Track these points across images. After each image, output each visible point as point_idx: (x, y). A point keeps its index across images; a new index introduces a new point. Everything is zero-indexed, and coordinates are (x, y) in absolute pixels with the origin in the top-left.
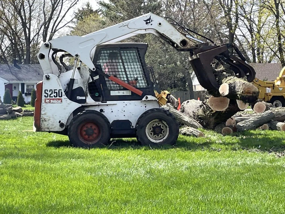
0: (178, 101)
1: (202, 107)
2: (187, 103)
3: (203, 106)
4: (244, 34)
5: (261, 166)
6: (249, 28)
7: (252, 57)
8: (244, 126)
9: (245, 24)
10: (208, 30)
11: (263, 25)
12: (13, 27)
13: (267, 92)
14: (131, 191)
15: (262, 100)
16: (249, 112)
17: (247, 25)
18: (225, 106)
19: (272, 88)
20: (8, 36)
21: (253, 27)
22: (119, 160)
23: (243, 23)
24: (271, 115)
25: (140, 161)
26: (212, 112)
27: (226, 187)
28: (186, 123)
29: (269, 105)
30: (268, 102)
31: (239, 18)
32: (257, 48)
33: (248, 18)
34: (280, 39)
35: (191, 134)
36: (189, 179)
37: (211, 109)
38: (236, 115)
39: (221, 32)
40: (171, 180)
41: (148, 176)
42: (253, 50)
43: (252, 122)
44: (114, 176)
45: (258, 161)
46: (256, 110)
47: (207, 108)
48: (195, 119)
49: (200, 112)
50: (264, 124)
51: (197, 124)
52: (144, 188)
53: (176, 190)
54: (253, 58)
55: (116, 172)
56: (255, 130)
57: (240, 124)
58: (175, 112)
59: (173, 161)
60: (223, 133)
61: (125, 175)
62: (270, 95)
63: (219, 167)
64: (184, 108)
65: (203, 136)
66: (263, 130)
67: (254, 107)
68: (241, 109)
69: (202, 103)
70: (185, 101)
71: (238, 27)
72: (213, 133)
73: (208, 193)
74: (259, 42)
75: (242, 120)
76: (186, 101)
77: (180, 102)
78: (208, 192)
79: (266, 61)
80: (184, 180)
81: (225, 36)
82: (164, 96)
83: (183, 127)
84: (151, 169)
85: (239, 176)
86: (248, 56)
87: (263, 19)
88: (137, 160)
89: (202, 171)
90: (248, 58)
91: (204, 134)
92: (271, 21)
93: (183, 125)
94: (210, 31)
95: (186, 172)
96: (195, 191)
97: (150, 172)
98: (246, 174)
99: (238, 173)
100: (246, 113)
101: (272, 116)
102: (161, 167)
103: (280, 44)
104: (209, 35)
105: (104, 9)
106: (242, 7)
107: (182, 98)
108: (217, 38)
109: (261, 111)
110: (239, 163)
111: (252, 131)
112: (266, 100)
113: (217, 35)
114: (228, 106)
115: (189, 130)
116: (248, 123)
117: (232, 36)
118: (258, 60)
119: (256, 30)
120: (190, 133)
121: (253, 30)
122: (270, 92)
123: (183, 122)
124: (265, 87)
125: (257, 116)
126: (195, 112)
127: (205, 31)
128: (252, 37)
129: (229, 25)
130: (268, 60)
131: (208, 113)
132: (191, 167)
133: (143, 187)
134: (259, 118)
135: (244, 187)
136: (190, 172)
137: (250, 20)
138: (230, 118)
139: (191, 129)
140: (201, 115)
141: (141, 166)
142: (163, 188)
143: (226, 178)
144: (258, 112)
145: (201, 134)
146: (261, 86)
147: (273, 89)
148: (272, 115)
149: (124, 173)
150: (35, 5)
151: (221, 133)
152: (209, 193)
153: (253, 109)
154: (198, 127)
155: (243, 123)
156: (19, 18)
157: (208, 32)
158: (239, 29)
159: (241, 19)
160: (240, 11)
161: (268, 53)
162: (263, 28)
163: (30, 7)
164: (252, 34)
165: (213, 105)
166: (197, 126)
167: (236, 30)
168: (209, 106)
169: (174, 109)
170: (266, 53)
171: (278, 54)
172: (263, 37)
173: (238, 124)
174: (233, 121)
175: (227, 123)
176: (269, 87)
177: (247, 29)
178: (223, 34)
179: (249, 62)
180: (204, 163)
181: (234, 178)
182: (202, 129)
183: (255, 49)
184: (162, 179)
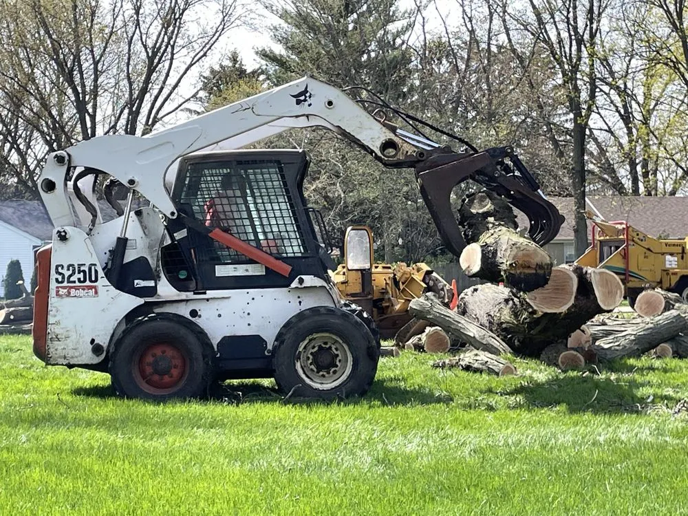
0: (452, 287)
1: (511, 302)
2: (473, 292)
3: (512, 300)
4: (609, 127)
5: (655, 446)
6: (622, 111)
7: (630, 182)
8: (613, 348)
9: (612, 102)
10: (523, 118)
11: (656, 105)
12: (54, 112)
13: (668, 266)
14: (340, 506)
15: (654, 284)
16: (625, 315)
17: (618, 105)
18: (565, 301)
19: (681, 257)
20: (42, 133)
21: (631, 108)
22: (309, 432)
23: (608, 99)
24: (678, 321)
25: (360, 434)
26: (535, 316)
27: (570, 496)
28: (472, 340)
29: (674, 297)
30: (669, 290)
31: (597, 87)
32: (641, 159)
33: (618, 87)
35: (484, 367)
36: (479, 477)
37: (532, 307)
38: (592, 322)
39: (555, 121)
40: (436, 478)
41: (381, 469)
42: (633, 165)
43: (633, 338)
44: (298, 469)
45: (648, 433)
46: (641, 309)
47: (522, 305)
48: (491, 330)
49: (506, 315)
50: (661, 345)
51: (497, 343)
52: (370, 498)
53: (447, 504)
54: (632, 183)
55: (303, 459)
56: (639, 357)
57: (602, 345)
58: (443, 315)
59: (441, 433)
60: (561, 365)
61: (323, 469)
62: (675, 274)
63: (551, 448)
64: (465, 304)
65: (512, 373)
66: (659, 357)
67: (637, 301)
68: (605, 308)
69: (511, 294)
70: (468, 288)
71: (595, 108)
72: (538, 366)
73: (527, 511)
74: (647, 146)
75: (608, 333)
76: (472, 288)
77: (455, 292)
78: (527, 508)
79: (665, 192)
80: (466, 480)
81: (563, 132)
82: (418, 277)
83: (465, 352)
84: (387, 453)
85: (601, 470)
86: (620, 178)
87: (656, 92)
88: (353, 430)
89: (512, 459)
90: (621, 183)
91: (515, 368)
92: (674, 95)
93: (463, 345)
94: (529, 120)
95: (473, 461)
96: (494, 507)
97: (384, 461)
98: (619, 465)
99: (598, 463)
100: (617, 317)
101: (681, 324)
102: (411, 448)
104: (526, 129)
105: (272, 68)
106: (605, 61)
107: (460, 281)
108: (545, 136)
109: (653, 312)
110: (601, 439)
111: (632, 361)
112: (666, 285)
113: (545, 130)
114: (572, 301)
115: (478, 358)
116: (623, 342)
117: (581, 133)
118: (645, 188)
119: (638, 116)
120: (481, 366)
121: (633, 116)
122: (674, 266)
123: (464, 337)
124: (663, 254)
125: (644, 325)
126: (492, 314)
127: (515, 119)
128: (630, 133)
129: (574, 106)
130: (669, 187)
131: (524, 317)
132: (485, 447)
133: (369, 496)
134: (648, 329)
135: (615, 497)
136: (481, 460)
137: (623, 92)
138: (578, 331)
139: (484, 356)
140: (508, 323)
141: (364, 446)
142: (418, 499)
143: (570, 474)
144: (647, 314)
145: (507, 367)
146: (651, 251)
147: (682, 258)
148: (680, 322)
149: (322, 462)
150: (108, 59)
151: (557, 366)
152: (529, 512)
153: (633, 307)
154: (501, 350)
155: (611, 341)
156: (69, 91)
157: (524, 121)
158: (599, 113)
159: (601, 90)
160: (600, 71)
161: (669, 171)
162: (655, 113)
163: (96, 63)
164: (630, 125)
165: (536, 298)
166: (499, 348)
167: (591, 117)
168: (527, 300)
169: (441, 307)
170: (663, 173)
172: (656, 133)
173: (597, 344)
174: (584, 338)
175: (571, 341)
176: (672, 254)
177: (617, 114)
178: (558, 125)
179: (623, 192)
180: (515, 438)
181: (588, 474)
182: (509, 355)
183: (637, 161)
184: (414, 477)
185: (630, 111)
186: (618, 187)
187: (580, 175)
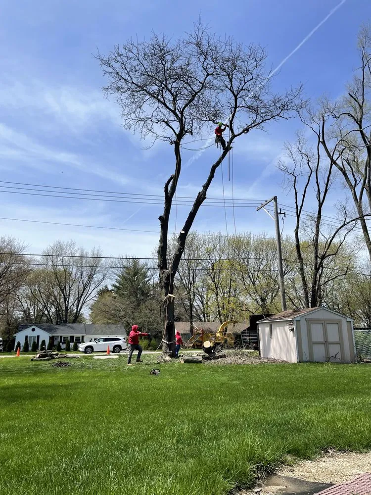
4: (198, 305)
7: (204, 318)
11: (209, 299)
12: (58, 300)
17: (200, 299)
20: (54, 306)
21: (203, 300)
23: (198, 298)
31: (195, 295)
32: (206, 313)
33: (200, 295)
34: (219, 307)
39: (185, 303)
42: (204, 314)
74: (207, 309)
81: (187, 306)
86: (201, 318)
87: (209, 297)
92: (213, 297)
103: (219, 311)
105: (115, 289)
106: (197, 289)
108: (183, 307)
113: (183, 305)
117: (191, 305)
118: (207, 320)
119: (205, 302)
128: (203, 306)
129: (190, 300)
137: (202, 297)
150: (73, 287)
156: (62, 295)
158: (196, 301)
160: (196, 291)
161: (213, 316)
162: (209, 301)
163: (70, 288)
164: (203, 304)
167: (194, 302)
171: (218, 316)
172: (209, 306)
177: (200, 301)
186: (201, 320)
187: (191, 317)
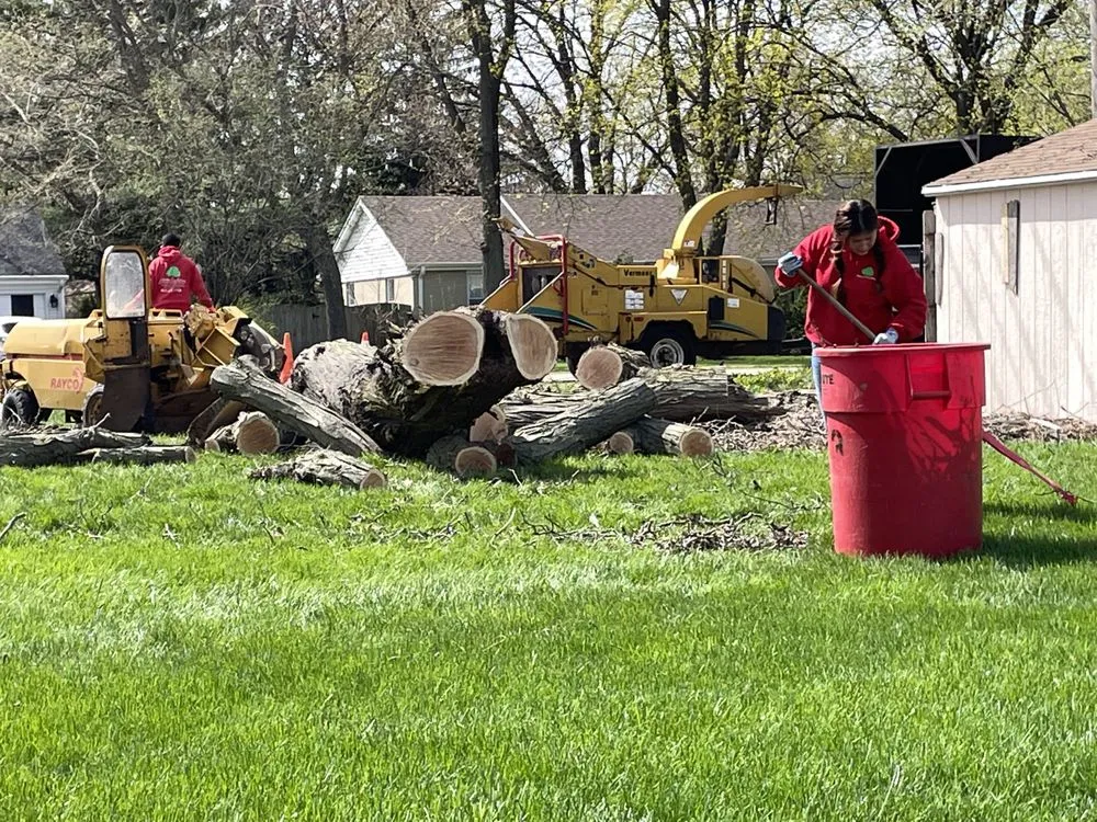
0: (284, 346)
1: (378, 370)
2: (317, 354)
3: (381, 366)
4: (536, 81)
5: (603, 596)
6: (558, 56)
7: (571, 170)
8: (541, 441)
9: (541, 41)
10: (399, 65)
11: (610, 47)
13: (628, 307)
14: (90, 714)
15: (608, 336)
16: (562, 386)
17: (550, 45)
18: (465, 367)
19: (648, 293)
21: (572, 52)
22: (38, 592)
23: (534, 35)
24: (643, 395)
25: (125, 592)
26: (416, 392)
27: (468, 682)
28: (316, 433)
29: (636, 357)
30: (630, 345)
31: (516, 16)
32: (588, 133)
33: (551, 17)
34: (673, 99)
35: (335, 477)
36: (322, 657)
37: (411, 377)
38: (509, 399)
39: (451, 71)
40: (253, 662)
41: (160, 650)
43: (572, 423)
44: (19, 656)
45: (593, 575)
46: (585, 377)
47: (396, 374)
48: (348, 418)
49: (371, 391)
50: (619, 433)
51: (356, 436)
52: (141, 699)
53: (269, 704)
54: (574, 173)
55: (28, 638)
56: (581, 454)
57: (524, 435)
58: (269, 392)
59: (262, 587)
60: (458, 469)
61: (63, 653)
62: (639, 319)
63: (440, 605)
64: (303, 373)
65: (380, 485)
66: (612, 454)
67: (579, 366)
68: (528, 377)
69: (378, 357)
70: (308, 347)
71: (514, 51)
72: (423, 471)
73: (398, 710)
74: (597, 113)
75: (533, 417)
76: (314, 348)
77: (289, 353)
78: (398, 705)
79: (626, 188)
80: (302, 663)
81: (464, 89)
82: (226, 330)
83: (305, 452)
84: (170, 623)
85: (517, 639)
86: (555, 165)
87: (609, 26)
88: (115, 587)
89: (376, 625)
90: (557, 172)
91: (386, 476)
92: (639, 31)
93: (301, 441)
94: (408, 68)
95: (316, 630)
96: (344, 705)
97: (167, 636)
98: (546, 630)
99: (514, 627)
100: (549, 390)
101: (648, 399)
102: (212, 615)
103: (675, 120)
104: (403, 84)
107: (299, 334)
108: (435, 95)
109: (604, 382)
110: (520, 588)
111: (571, 461)
112: (626, 337)
113: (435, 85)
114: (476, 367)
115: (325, 461)
116: (557, 430)
117: (492, 89)
118: (595, 182)
119: (582, 64)
120: (330, 475)
121: (574, 63)
122: (638, 307)
123: (303, 428)
124: (621, 287)
125: (590, 402)
126: (347, 388)
127: (386, 66)
128: (570, 92)
129: (481, 46)
130: (632, 180)
131: (398, 393)
132: (333, 607)
133: (139, 696)
134: (596, 409)
135: (538, 681)
136: (327, 628)
137: (558, 25)
138: (486, 414)
139: (334, 458)
140: (374, 403)
141: (132, 613)
142: (220, 697)
143: (469, 647)
144: (595, 385)
145: (372, 474)
146: (603, 283)
147: (651, 293)
148: (646, 396)
149: (62, 641)
151: (452, 471)
152: (402, 711)
153: (574, 373)
154: (363, 447)
155: (538, 429)
157: (400, 70)
158: (520, 59)
159: (524, 22)
161: (631, 154)
162: (609, 58)
164: (571, 79)
165: (418, 362)
166: (360, 445)
167: (508, 65)
168: (404, 366)
169: (265, 380)
170: (623, 157)
171: (668, 157)
172: (611, 92)
173: (516, 434)
174: (496, 425)
175: (475, 432)
176: (634, 288)
177: (550, 60)
178: (456, 78)
179: (561, 189)
180: (384, 589)
181: (497, 646)
182: (376, 456)
183: (582, 137)
184: (216, 662)
185: (570, 55)
186: (553, 180)
187: (492, 159)
